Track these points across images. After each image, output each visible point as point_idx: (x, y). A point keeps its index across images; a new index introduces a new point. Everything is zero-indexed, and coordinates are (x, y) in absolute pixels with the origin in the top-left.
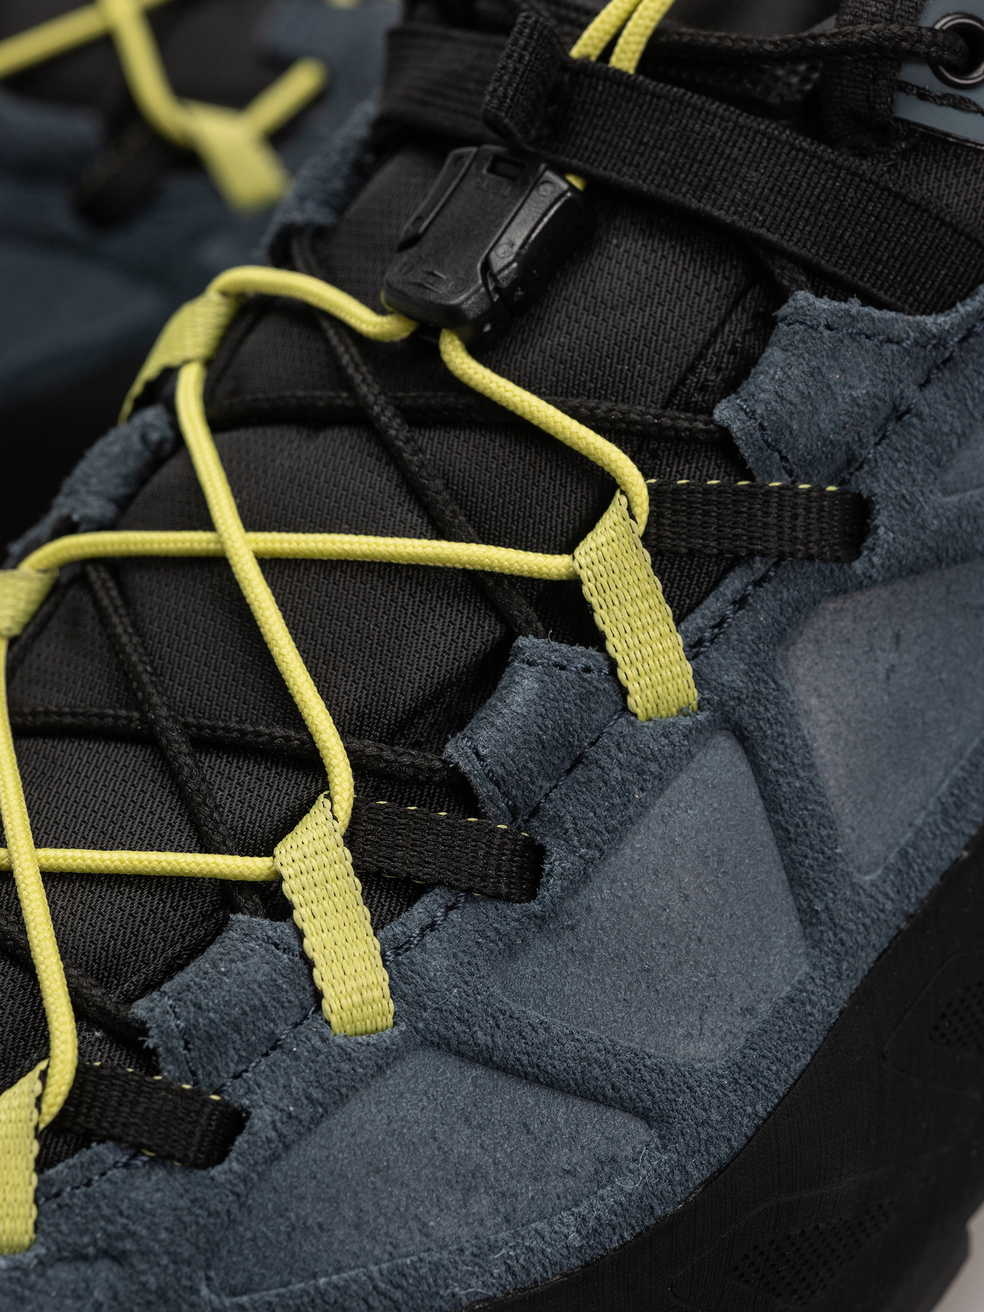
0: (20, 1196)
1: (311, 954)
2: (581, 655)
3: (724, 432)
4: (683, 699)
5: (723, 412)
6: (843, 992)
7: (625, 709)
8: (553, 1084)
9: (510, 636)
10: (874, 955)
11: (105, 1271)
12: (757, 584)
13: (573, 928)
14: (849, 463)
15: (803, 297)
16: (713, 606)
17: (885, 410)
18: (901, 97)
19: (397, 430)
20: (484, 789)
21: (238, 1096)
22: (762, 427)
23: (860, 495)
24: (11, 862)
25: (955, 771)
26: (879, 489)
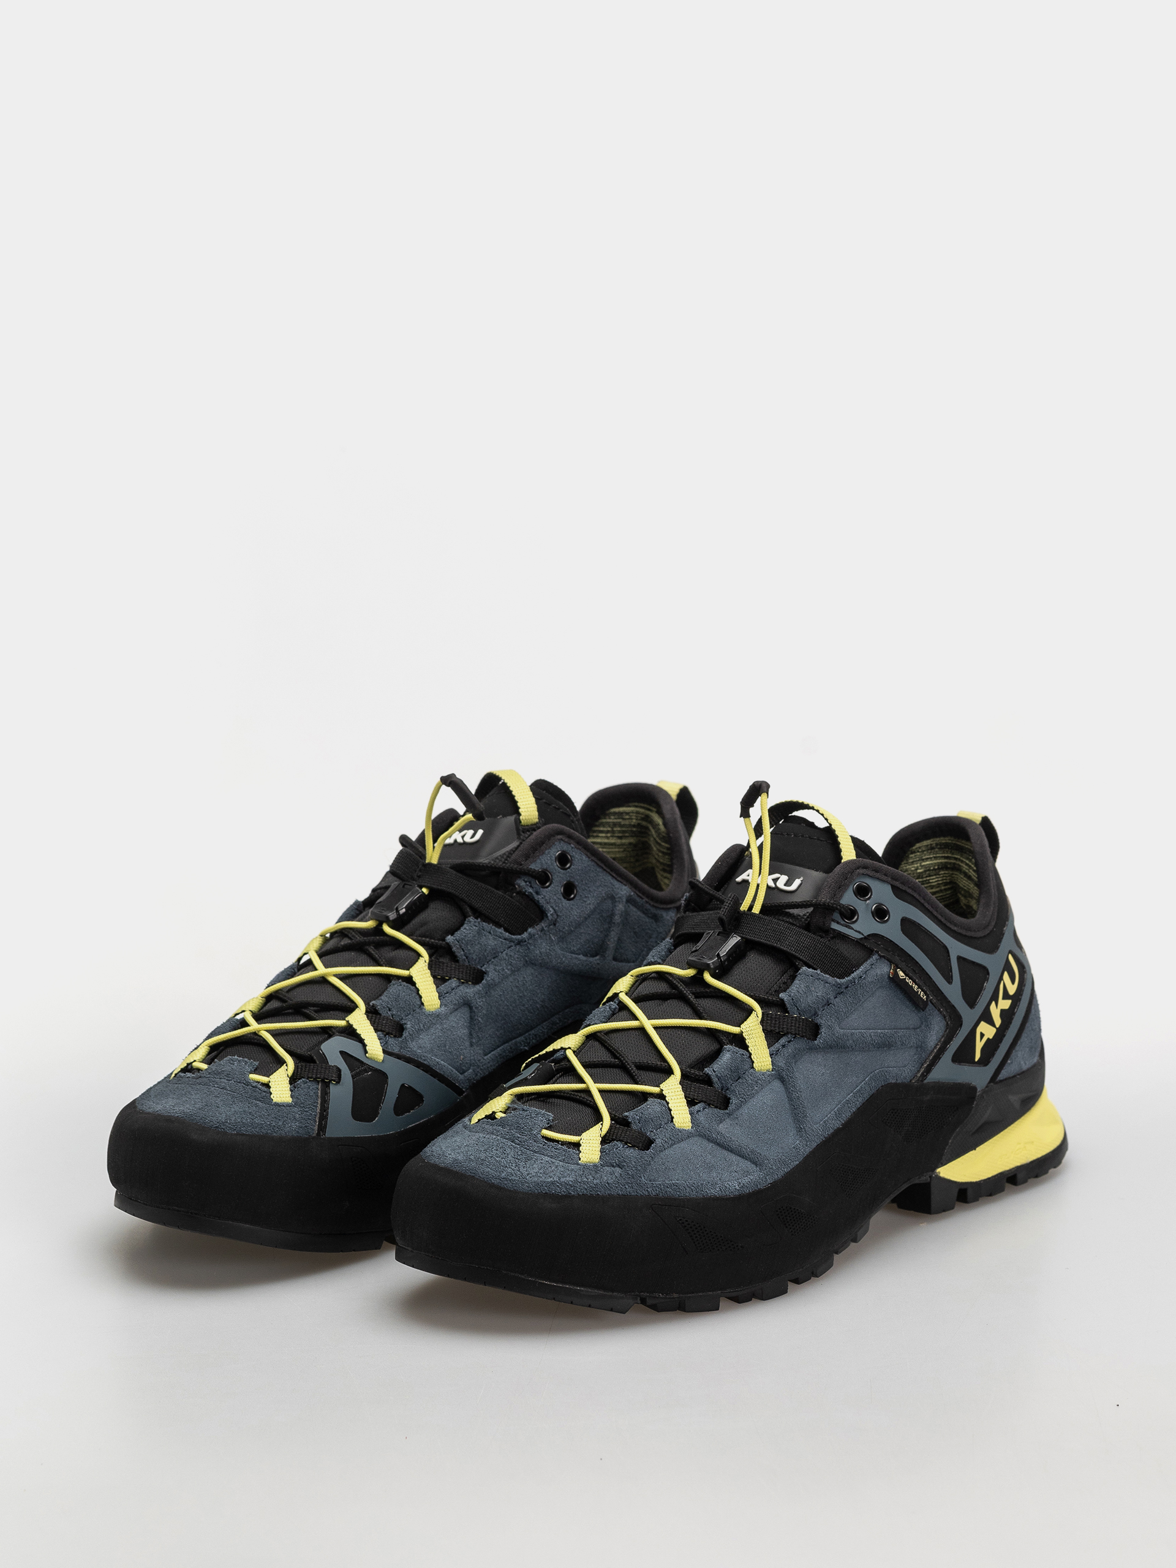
0: (597, 1150)
1: (671, 1108)
2: (742, 1051)
3: (782, 1000)
4: (768, 1067)
5: (781, 995)
6: (808, 1150)
7: (753, 1067)
8: (732, 1151)
9: (722, 1047)
10: (816, 1144)
11: (618, 1169)
12: (789, 1042)
13: (737, 1118)
14: (815, 1015)
15: (805, 968)
16: (777, 1045)
17: (825, 1001)
18: (833, 923)
19: (691, 997)
20: (715, 1080)
21: (652, 1136)
22: (793, 1000)
23: (817, 1024)
24: (588, 1087)
25: (839, 1106)
26: (823, 1022)
